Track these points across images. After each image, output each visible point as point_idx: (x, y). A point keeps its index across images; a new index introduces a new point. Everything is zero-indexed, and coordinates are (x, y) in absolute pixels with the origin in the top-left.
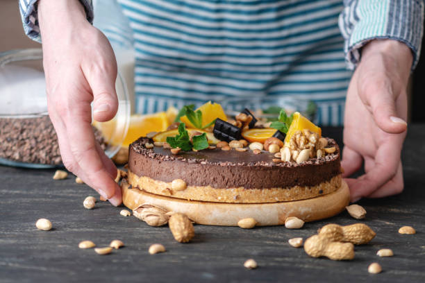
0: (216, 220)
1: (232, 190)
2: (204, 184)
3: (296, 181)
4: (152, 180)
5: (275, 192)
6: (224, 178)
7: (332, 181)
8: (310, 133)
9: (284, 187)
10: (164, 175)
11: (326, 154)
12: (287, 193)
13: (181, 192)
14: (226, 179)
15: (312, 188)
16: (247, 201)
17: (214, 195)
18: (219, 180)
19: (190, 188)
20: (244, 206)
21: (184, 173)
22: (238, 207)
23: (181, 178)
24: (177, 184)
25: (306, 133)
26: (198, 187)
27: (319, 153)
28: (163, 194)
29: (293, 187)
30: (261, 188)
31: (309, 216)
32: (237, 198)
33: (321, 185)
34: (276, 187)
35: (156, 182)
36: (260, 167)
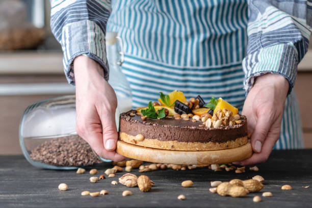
0: (159, 159)
1: (170, 142)
2: (154, 138)
3: (210, 139)
4: (126, 135)
5: (196, 144)
6: (165, 135)
7: (236, 140)
8: (227, 110)
9: (202, 142)
10: (133, 132)
11: (236, 124)
12: (204, 146)
13: (141, 142)
14: (167, 135)
15: (221, 144)
16: (178, 149)
17: (160, 145)
18: (162, 136)
19: (146, 140)
20: (176, 152)
21: (143, 130)
22: (173, 153)
23: (141, 134)
24: (139, 137)
25: (224, 111)
26: (150, 140)
27: (231, 123)
28: (132, 143)
29: (208, 142)
30: (188, 142)
31: (217, 160)
32: (172, 147)
33: (227, 142)
34: (197, 141)
35: (129, 135)
36: (187, 129)
